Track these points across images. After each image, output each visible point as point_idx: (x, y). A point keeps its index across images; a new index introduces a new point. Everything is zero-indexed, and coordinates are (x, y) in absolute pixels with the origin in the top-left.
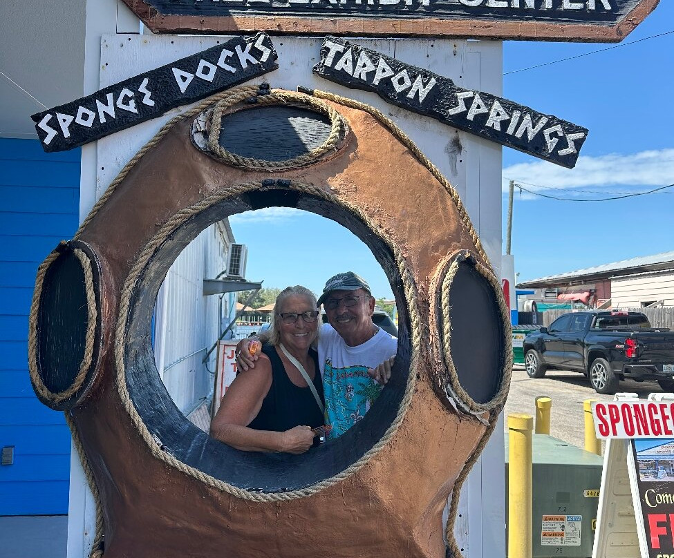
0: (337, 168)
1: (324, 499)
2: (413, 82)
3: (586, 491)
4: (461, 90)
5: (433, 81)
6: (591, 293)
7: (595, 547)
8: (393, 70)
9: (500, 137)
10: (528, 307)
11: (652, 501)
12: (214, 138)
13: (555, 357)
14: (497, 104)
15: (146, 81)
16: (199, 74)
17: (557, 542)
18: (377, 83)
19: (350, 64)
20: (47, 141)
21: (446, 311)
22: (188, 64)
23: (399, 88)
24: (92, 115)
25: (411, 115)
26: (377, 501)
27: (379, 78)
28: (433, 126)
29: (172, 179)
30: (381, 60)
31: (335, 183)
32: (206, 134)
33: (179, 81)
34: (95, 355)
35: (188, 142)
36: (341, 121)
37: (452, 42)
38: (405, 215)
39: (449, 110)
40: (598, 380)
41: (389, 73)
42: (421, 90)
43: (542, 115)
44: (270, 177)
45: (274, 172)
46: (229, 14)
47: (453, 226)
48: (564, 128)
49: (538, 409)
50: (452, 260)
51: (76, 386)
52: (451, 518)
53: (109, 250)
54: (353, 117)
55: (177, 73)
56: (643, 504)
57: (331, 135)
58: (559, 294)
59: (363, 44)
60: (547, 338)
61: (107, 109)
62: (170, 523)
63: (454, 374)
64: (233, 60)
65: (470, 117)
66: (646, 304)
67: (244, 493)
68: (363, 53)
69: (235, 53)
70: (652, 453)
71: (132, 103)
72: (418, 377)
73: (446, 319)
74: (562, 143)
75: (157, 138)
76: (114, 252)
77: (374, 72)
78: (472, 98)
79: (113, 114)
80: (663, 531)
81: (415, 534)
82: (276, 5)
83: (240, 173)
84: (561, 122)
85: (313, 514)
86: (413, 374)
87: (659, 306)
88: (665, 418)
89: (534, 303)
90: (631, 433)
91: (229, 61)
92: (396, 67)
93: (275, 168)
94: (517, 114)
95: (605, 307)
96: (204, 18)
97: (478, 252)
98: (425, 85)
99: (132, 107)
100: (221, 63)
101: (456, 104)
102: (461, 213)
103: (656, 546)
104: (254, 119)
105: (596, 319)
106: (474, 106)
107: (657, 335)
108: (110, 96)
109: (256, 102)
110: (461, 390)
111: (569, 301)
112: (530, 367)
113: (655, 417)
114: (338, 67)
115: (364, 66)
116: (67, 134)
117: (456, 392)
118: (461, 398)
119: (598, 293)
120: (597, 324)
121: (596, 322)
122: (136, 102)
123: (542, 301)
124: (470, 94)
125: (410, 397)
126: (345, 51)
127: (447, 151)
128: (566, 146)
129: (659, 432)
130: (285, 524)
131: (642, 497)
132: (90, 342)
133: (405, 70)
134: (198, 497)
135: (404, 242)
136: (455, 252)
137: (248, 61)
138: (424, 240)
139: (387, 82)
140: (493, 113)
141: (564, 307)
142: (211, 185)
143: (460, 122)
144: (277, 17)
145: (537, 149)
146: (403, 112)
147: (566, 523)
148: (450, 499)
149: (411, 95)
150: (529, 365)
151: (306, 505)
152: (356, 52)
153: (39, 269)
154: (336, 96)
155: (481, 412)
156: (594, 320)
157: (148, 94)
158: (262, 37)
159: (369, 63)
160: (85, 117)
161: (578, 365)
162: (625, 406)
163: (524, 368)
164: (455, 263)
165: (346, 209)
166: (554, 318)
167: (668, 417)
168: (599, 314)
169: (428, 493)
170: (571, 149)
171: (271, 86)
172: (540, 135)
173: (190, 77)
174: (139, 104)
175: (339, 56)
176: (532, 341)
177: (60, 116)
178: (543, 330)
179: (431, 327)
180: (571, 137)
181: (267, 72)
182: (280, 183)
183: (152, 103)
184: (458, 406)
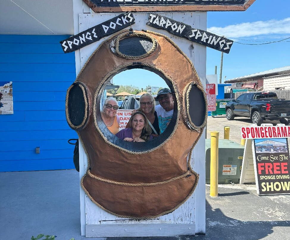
0: (155, 58)
1: (153, 153)
2: (178, 27)
3: (239, 157)
4: (193, 29)
5: (184, 26)
6: (256, 84)
7: (241, 175)
8: (172, 23)
9: (206, 44)
10: (229, 91)
11: (260, 159)
12: (117, 49)
13: (238, 111)
14: (205, 33)
15: (94, 30)
16: (111, 27)
17: (228, 174)
18: (167, 28)
19: (158, 21)
20: (65, 50)
21: (188, 100)
22: (107, 23)
23: (173, 29)
24: (78, 41)
25: (178, 37)
26: (168, 154)
27: (167, 26)
28: (184, 41)
29: (106, 62)
30: (168, 20)
31: (154, 62)
32: (115, 48)
33: (104, 29)
34: (88, 115)
35: (109, 50)
36: (156, 42)
37: (191, 13)
38: (176, 71)
39: (190, 36)
40: (255, 120)
41: (171, 24)
42: (181, 29)
43: (219, 37)
44: (135, 61)
45: (136, 60)
46: (119, 6)
47: (190, 74)
48: (225, 41)
49: (225, 131)
50: (190, 85)
51: (83, 124)
52: (189, 159)
53: (88, 85)
54: (159, 39)
55: (104, 26)
56: (257, 160)
57: (153, 47)
58: (242, 85)
59: (162, 14)
60: (235, 104)
61: (83, 39)
62: (110, 161)
63: (190, 118)
64: (121, 22)
65: (196, 38)
66: (278, 89)
67: (131, 152)
68: (162, 18)
69: (122, 19)
70: (261, 143)
71: (90, 37)
72: (179, 119)
73: (188, 102)
74: (225, 46)
75: (99, 48)
76: (90, 85)
77: (166, 24)
78: (197, 32)
79: (85, 41)
80: (263, 169)
81: (179, 163)
82: (134, 2)
83: (126, 60)
84: (225, 39)
85: (150, 158)
86: (178, 119)
87: (282, 89)
88: (266, 132)
89: (231, 89)
90: (254, 137)
91: (120, 22)
92: (173, 22)
93: (137, 59)
94: (211, 37)
95: (260, 90)
96: (111, 8)
97: (198, 81)
98: (182, 28)
99: (90, 38)
100: (117, 23)
101: (192, 34)
102: (193, 69)
103: (260, 173)
104: (129, 41)
105: (255, 96)
106: (197, 34)
107: (280, 101)
108: (83, 35)
109: (129, 36)
110: (192, 123)
111: (246, 88)
112: (228, 116)
113: (263, 132)
114: (154, 23)
115: (163, 22)
116: (71, 48)
117: (190, 124)
118: (192, 125)
119: (258, 84)
120: (256, 97)
121: (255, 97)
122: (92, 36)
123: (235, 88)
124: (196, 30)
125: (177, 125)
126: (156, 17)
127: (189, 49)
128: (226, 47)
129: (264, 136)
130: (143, 161)
131: (256, 158)
132: (86, 112)
133: (175, 23)
134: (118, 154)
135: (175, 80)
136: (191, 82)
137: (125, 21)
138: (181, 79)
139: (170, 27)
140: (203, 36)
141: (243, 91)
142: (117, 64)
143: (193, 39)
144: (134, 6)
145: (217, 48)
146: (175, 36)
147: (231, 168)
148: (189, 154)
149: (177, 31)
150: (228, 115)
151: (149, 155)
152: (160, 17)
153: (68, 90)
154: (154, 32)
155: (198, 129)
156: (254, 96)
157: (95, 34)
158: (130, 13)
159: (164, 21)
160: (76, 42)
161: (247, 114)
162: (252, 128)
163: (226, 116)
164: (191, 86)
165: (158, 70)
166: (239, 95)
167: (267, 132)
168: (257, 93)
169: (182, 152)
170: (228, 48)
171: (133, 29)
172: (218, 43)
173: (108, 28)
174: (93, 37)
175: (154, 19)
176: (229, 105)
177: (69, 42)
178: (234, 101)
179: (183, 105)
180: (228, 44)
181: (132, 24)
182: (138, 63)
183: (96, 37)
184: (191, 128)
